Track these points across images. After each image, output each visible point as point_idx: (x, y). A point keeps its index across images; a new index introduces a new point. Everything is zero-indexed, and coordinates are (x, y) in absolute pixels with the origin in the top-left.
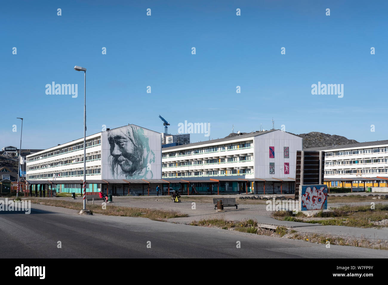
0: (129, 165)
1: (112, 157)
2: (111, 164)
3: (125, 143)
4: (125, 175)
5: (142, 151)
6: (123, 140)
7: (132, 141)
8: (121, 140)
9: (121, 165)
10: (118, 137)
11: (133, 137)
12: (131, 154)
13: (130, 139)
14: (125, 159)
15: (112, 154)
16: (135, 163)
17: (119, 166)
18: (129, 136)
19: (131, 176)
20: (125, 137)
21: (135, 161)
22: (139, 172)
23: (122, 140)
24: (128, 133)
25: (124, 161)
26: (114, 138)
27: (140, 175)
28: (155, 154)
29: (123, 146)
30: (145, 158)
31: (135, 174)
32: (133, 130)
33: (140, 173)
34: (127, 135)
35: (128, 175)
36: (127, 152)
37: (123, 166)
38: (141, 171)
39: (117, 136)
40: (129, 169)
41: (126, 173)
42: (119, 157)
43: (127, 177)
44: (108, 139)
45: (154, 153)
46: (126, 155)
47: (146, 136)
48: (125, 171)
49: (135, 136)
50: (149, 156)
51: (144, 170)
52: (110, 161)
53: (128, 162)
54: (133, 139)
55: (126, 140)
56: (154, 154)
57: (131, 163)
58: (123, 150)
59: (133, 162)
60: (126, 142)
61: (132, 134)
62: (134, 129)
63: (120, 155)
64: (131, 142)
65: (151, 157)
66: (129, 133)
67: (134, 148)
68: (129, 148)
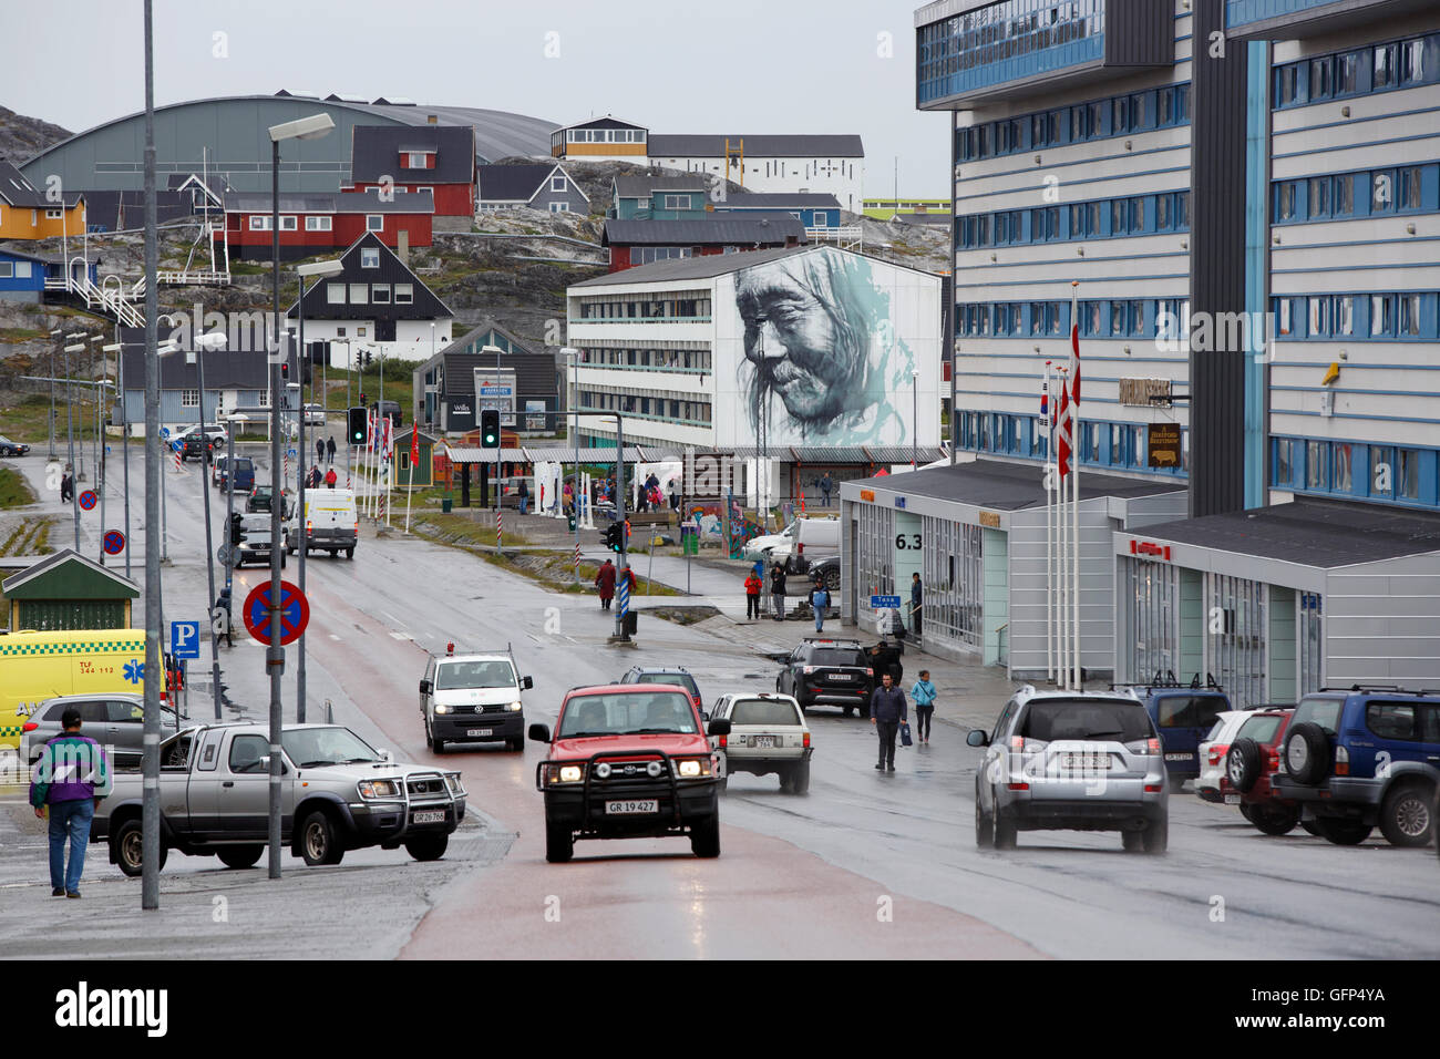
0: (815, 394)
1: (751, 365)
2: (749, 390)
3: (797, 313)
4: (798, 430)
5: (862, 344)
6: (790, 302)
7: (825, 305)
8: (785, 302)
9: (784, 395)
10: (775, 295)
11: (830, 290)
12: (821, 355)
13: (820, 300)
14: (798, 371)
15: (750, 356)
16: (835, 385)
17: (777, 398)
18: (816, 287)
19: (823, 433)
20: (799, 291)
21: (837, 380)
22: (852, 419)
23: (787, 304)
24: (812, 278)
25: (796, 382)
26: (759, 296)
27: (857, 429)
28: (915, 354)
29: (793, 326)
30: (876, 368)
31: (835, 427)
32: (829, 265)
33: (856, 423)
34: (806, 284)
35: (809, 430)
36: (808, 346)
37: (792, 398)
38: (861, 415)
39: (770, 288)
40: (816, 407)
41: (803, 425)
42: (779, 367)
43: (807, 438)
44: (738, 301)
45: (910, 350)
46: (802, 357)
47: (879, 286)
48: (796, 416)
49: (836, 289)
50: (890, 360)
51: (871, 412)
52: (744, 380)
53: (811, 385)
54: (831, 300)
55: (801, 303)
56: (910, 355)
57: (820, 387)
58: (793, 339)
59: (830, 384)
60: (803, 310)
61: (824, 281)
62: (832, 263)
63: (778, 360)
64: (822, 311)
65: (896, 363)
66: (814, 277)
67: (834, 332)
68: (816, 332)
